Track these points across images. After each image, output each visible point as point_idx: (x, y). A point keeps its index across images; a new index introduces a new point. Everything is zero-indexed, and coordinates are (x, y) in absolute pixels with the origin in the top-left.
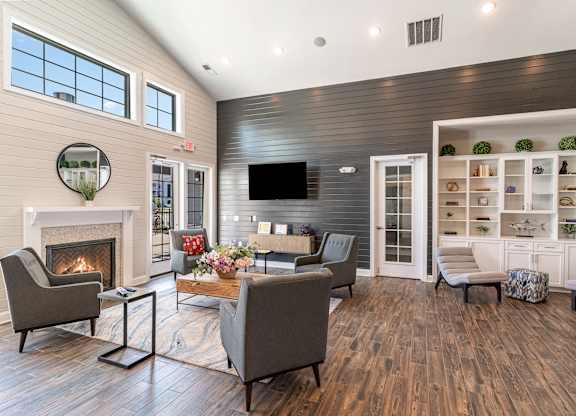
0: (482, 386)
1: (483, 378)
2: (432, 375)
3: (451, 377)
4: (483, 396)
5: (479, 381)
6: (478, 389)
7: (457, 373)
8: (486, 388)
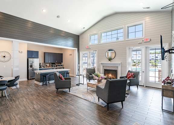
0: (32, 107)
1: (33, 110)
2: (44, 103)
3: (40, 105)
4: (31, 106)
5: (34, 108)
6: (33, 106)
7: (40, 107)
8: (31, 108)
